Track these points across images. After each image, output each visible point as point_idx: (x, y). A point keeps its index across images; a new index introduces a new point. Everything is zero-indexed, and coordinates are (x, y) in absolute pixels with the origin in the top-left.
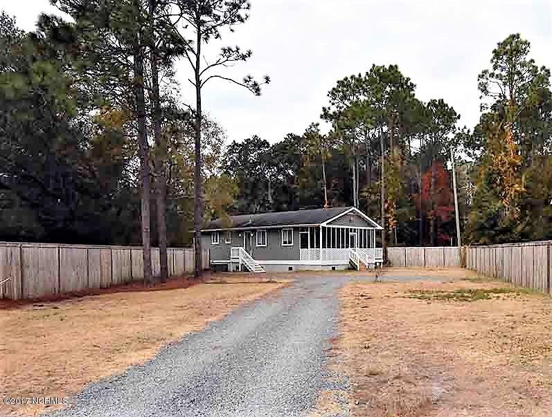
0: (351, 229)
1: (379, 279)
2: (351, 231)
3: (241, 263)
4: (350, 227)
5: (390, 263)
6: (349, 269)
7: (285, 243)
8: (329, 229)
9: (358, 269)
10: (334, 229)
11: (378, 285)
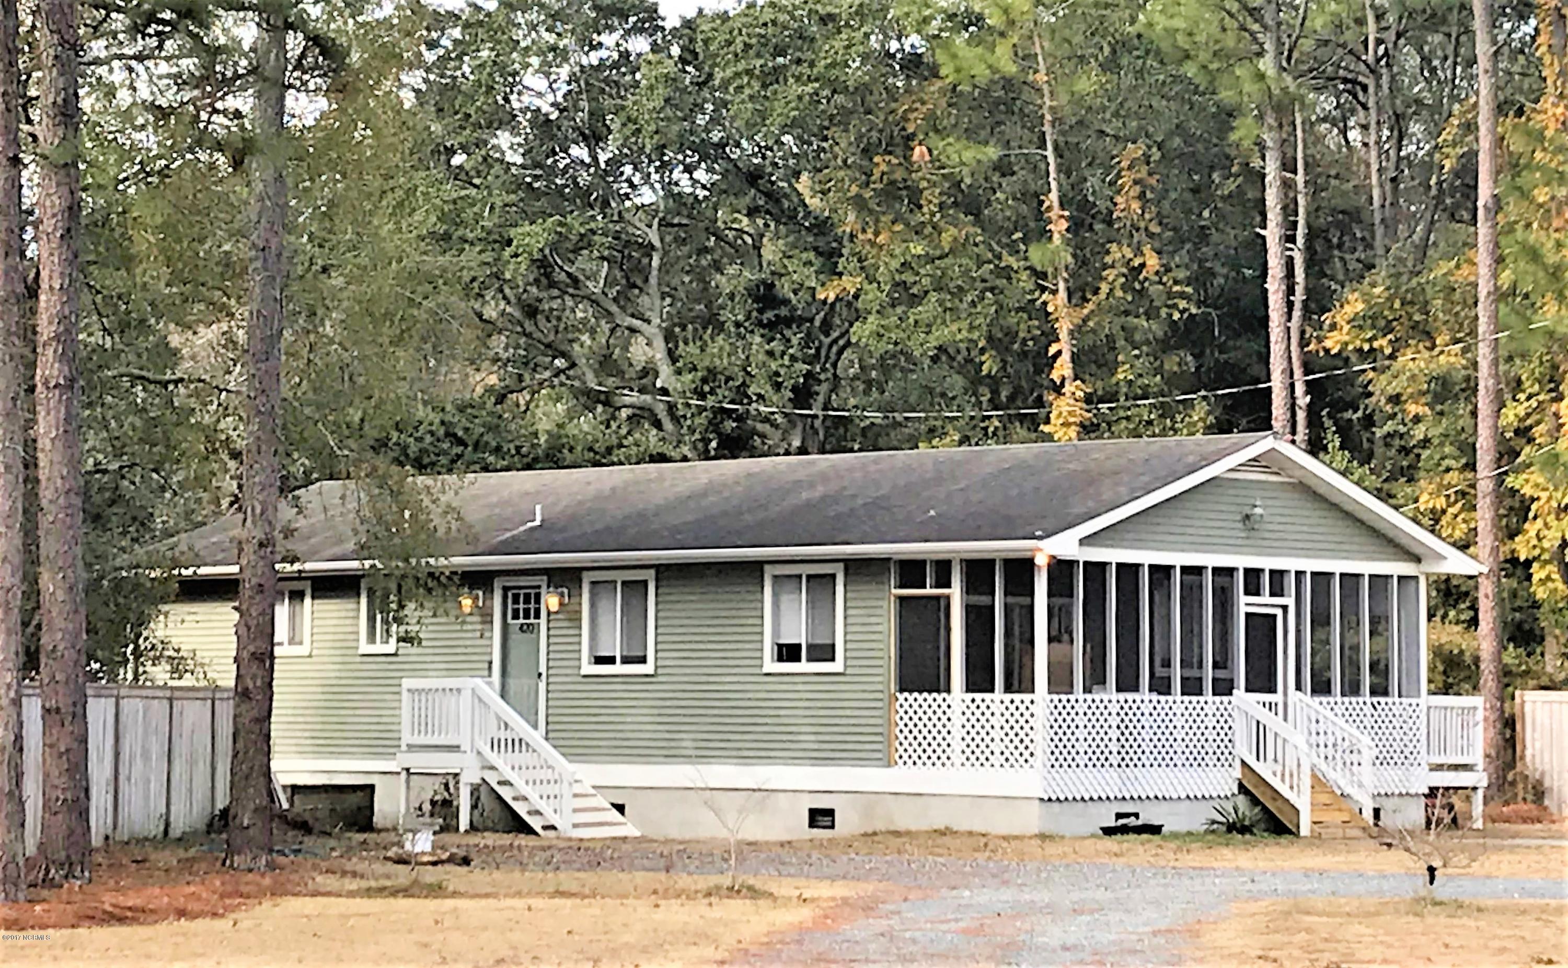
0: (1253, 574)
1: (1443, 889)
2: (1253, 589)
3: (470, 776)
4: (1241, 561)
5: (1539, 793)
6: (1237, 828)
7: (789, 653)
8: (1096, 570)
9: (1305, 830)
10: (1128, 571)
11: (1437, 920)
